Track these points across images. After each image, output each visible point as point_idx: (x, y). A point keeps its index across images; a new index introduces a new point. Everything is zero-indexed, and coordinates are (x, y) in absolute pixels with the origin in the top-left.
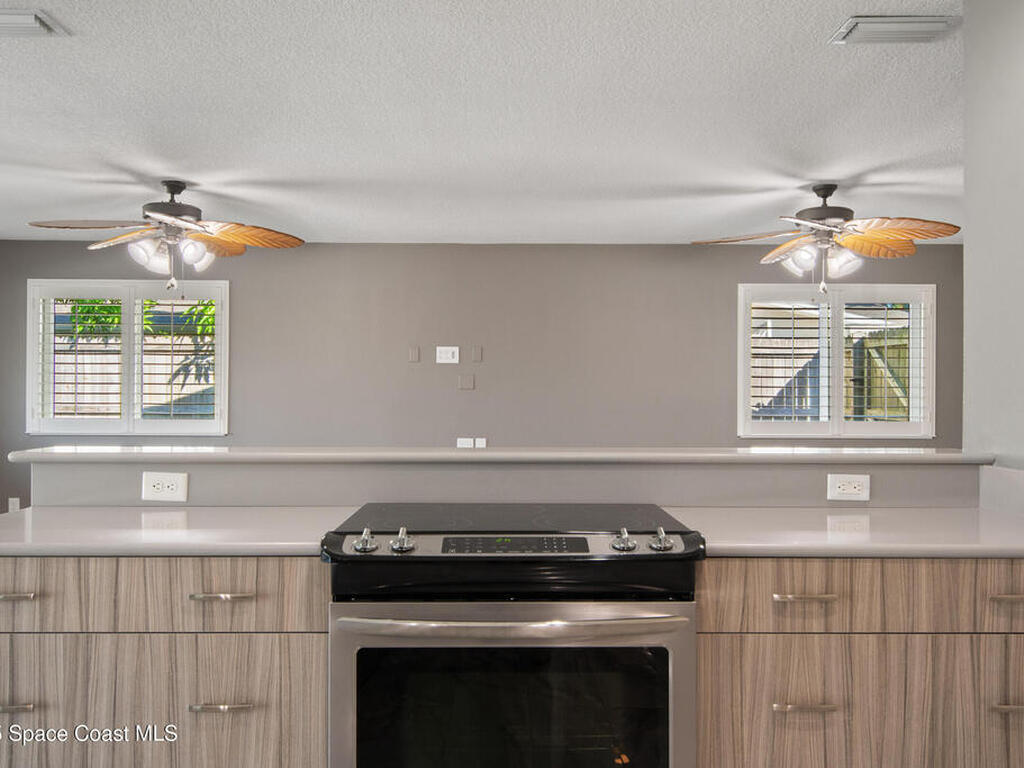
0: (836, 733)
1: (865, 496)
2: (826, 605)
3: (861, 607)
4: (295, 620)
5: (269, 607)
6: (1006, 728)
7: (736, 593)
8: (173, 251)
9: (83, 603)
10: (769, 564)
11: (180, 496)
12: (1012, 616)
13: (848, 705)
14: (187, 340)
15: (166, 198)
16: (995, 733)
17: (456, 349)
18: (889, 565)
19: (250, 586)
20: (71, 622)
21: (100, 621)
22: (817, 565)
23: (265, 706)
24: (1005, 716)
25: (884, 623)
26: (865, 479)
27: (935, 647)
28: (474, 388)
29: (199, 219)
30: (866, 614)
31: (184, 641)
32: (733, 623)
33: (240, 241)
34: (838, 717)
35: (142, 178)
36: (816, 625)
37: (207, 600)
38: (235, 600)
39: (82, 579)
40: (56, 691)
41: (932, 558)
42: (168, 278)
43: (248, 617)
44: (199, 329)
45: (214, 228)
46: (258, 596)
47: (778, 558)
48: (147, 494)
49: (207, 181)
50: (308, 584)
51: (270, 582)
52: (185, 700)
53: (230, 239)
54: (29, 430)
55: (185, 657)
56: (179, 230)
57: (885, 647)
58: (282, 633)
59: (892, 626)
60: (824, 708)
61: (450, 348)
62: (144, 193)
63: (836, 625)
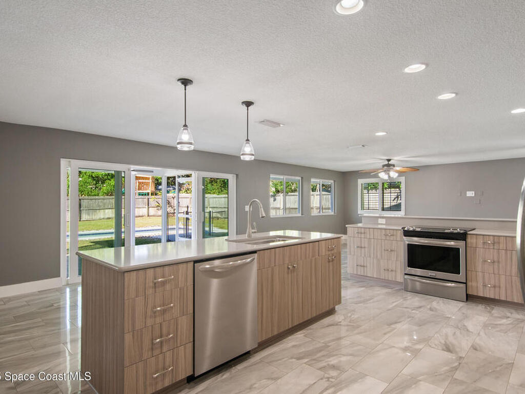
0: (496, 266)
3: (501, 245)
4: (399, 239)
5: (395, 237)
7: (475, 240)
8: (388, 174)
9: (370, 235)
10: (482, 236)
11: (384, 223)
13: (499, 262)
17: (473, 192)
18: (507, 238)
19: (392, 234)
20: (368, 237)
21: (372, 237)
22: (491, 237)
23: (394, 251)
25: (506, 248)
28: (480, 203)
29: (394, 167)
31: (383, 241)
32: (474, 246)
33: (404, 170)
34: (496, 264)
35: (381, 159)
36: (492, 247)
37: (386, 235)
38: (390, 236)
39: (370, 231)
40: (366, 246)
43: (392, 238)
45: (398, 169)
47: (483, 235)
48: (379, 222)
49: (396, 158)
50: (400, 234)
51: (395, 233)
52: (383, 249)
55: (383, 243)
56: (390, 170)
57: (506, 253)
58: (397, 241)
59: (508, 249)
60: (494, 262)
61: (471, 192)
62: (382, 162)
63: (496, 247)
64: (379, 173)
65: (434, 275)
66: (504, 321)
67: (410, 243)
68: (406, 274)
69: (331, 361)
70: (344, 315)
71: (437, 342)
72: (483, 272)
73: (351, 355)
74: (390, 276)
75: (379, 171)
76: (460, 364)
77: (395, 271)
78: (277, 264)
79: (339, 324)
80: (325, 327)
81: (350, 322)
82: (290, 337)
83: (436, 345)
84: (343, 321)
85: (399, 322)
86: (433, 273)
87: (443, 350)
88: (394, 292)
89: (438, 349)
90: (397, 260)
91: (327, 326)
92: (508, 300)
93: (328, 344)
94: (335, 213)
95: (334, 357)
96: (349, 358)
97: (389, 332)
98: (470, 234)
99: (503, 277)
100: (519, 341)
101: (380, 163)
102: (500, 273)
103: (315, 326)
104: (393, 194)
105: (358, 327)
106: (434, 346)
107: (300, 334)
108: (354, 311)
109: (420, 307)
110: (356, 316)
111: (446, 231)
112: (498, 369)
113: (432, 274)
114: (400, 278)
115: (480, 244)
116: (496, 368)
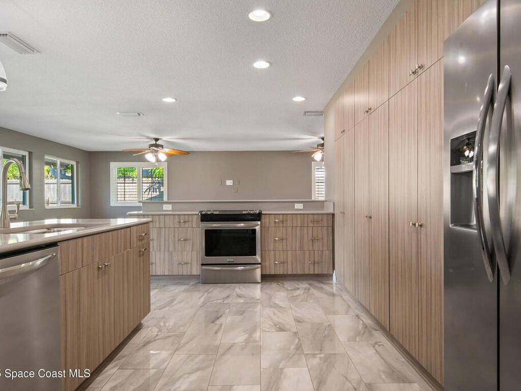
0: (284, 244)
1: (302, 208)
2: (283, 222)
3: (288, 222)
4: (195, 225)
5: (190, 223)
6: (313, 242)
7: (268, 220)
8: (156, 156)
9: (159, 223)
11: (171, 209)
12: (313, 224)
13: (287, 239)
14: (150, 179)
15: (154, 142)
16: (311, 243)
17: (232, 181)
18: (293, 215)
19: (187, 220)
20: (158, 226)
21: (162, 226)
22: (281, 216)
23: (189, 240)
24: (312, 240)
25: (292, 225)
26: (302, 205)
27: (301, 229)
28: (237, 192)
29: (163, 148)
30: (289, 223)
31: (176, 229)
32: (267, 226)
33: (173, 153)
34: (285, 241)
35: (148, 138)
36: (281, 225)
37: (180, 222)
38: (184, 222)
39: (159, 219)
40: (155, 237)
41: (300, 214)
42: (155, 163)
43: (187, 225)
44: (154, 176)
45: (167, 150)
46: (188, 221)
47: (274, 214)
48: (164, 209)
49: (164, 139)
50: (196, 220)
51: (190, 219)
52: (176, 239)
53: (170, 153)
54: (111, 205)
55: (176, 232)
56: (158, 151)
57: (292, 229)
58: (192, 227)
59: (294, 226)
60: (282, 239)
61: (230, 181)
62: (149, 142)
63: (284, 225)
64: (146, 153)
65: (232, 260)
66: (298, 292)
67: (207, 229)
68: (202, 265)
69: (180, 387)
70: (155, 326)
71: (268, 326)
72: (274, 251)
73: (198, 370)
74: (186, 271)
75: (147, 151)
76: (299, 339)
77: (191, 263)
78: (85, 264)
79: (157, 338)
80: (140, 349)
81: (169, 332)
82: (98, 378)
83: (268, 328)
84: (159, 333)
85: (221, 316)
86: (231, 258)
87: (277, 331)
88: (192, 287)
89: (273, 332)
90: (192, 251)
91: (144, 346)
92: (294, 273)
93: (161, 368)
94: (78, 205)
95: (181, 381)
96: (198, 373)
97: (219, 329)
98: (264, 214)
99: (290, 252)
100: (319, 305)
101: (146, 142)
102: (288, 249)
103: (125, 351)
104: (145, 185)
105: (182, 335)
106: (268, 330)
107: (112, 368)
108: (163, 318)
109: (228, 297)
110: (171, 324)
111: (244, 212)
112: (326, 333)
113: (230, 260)
114: (196, 270)
115: (272, 224)
116: (324, 332)
